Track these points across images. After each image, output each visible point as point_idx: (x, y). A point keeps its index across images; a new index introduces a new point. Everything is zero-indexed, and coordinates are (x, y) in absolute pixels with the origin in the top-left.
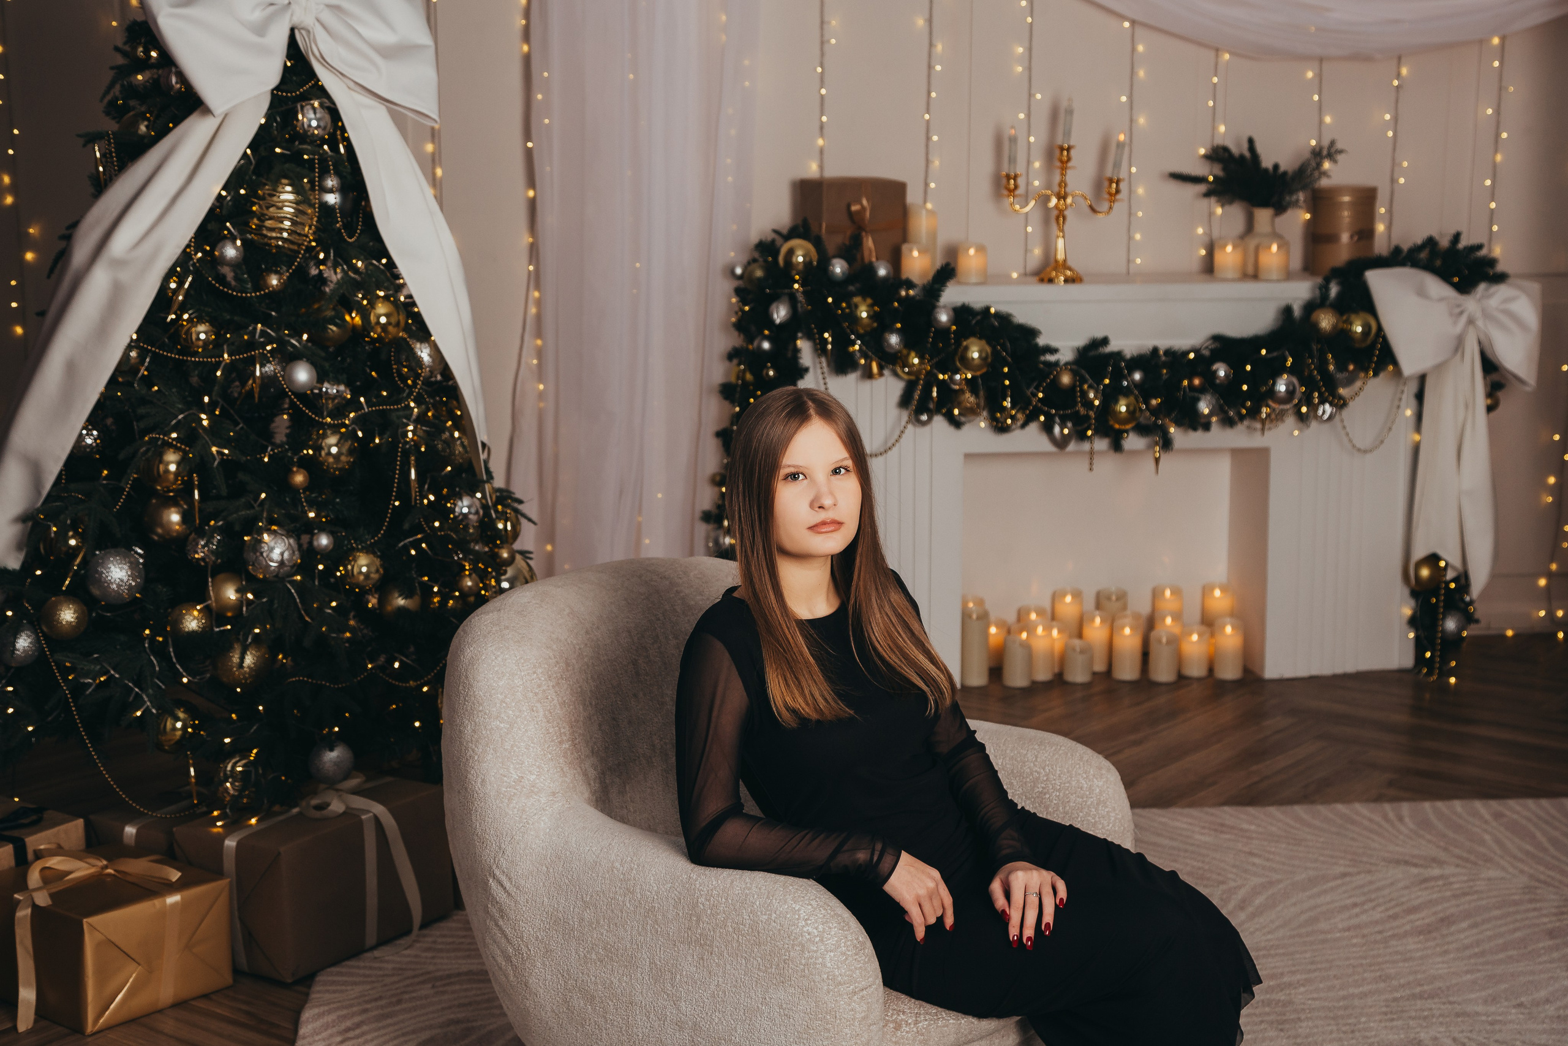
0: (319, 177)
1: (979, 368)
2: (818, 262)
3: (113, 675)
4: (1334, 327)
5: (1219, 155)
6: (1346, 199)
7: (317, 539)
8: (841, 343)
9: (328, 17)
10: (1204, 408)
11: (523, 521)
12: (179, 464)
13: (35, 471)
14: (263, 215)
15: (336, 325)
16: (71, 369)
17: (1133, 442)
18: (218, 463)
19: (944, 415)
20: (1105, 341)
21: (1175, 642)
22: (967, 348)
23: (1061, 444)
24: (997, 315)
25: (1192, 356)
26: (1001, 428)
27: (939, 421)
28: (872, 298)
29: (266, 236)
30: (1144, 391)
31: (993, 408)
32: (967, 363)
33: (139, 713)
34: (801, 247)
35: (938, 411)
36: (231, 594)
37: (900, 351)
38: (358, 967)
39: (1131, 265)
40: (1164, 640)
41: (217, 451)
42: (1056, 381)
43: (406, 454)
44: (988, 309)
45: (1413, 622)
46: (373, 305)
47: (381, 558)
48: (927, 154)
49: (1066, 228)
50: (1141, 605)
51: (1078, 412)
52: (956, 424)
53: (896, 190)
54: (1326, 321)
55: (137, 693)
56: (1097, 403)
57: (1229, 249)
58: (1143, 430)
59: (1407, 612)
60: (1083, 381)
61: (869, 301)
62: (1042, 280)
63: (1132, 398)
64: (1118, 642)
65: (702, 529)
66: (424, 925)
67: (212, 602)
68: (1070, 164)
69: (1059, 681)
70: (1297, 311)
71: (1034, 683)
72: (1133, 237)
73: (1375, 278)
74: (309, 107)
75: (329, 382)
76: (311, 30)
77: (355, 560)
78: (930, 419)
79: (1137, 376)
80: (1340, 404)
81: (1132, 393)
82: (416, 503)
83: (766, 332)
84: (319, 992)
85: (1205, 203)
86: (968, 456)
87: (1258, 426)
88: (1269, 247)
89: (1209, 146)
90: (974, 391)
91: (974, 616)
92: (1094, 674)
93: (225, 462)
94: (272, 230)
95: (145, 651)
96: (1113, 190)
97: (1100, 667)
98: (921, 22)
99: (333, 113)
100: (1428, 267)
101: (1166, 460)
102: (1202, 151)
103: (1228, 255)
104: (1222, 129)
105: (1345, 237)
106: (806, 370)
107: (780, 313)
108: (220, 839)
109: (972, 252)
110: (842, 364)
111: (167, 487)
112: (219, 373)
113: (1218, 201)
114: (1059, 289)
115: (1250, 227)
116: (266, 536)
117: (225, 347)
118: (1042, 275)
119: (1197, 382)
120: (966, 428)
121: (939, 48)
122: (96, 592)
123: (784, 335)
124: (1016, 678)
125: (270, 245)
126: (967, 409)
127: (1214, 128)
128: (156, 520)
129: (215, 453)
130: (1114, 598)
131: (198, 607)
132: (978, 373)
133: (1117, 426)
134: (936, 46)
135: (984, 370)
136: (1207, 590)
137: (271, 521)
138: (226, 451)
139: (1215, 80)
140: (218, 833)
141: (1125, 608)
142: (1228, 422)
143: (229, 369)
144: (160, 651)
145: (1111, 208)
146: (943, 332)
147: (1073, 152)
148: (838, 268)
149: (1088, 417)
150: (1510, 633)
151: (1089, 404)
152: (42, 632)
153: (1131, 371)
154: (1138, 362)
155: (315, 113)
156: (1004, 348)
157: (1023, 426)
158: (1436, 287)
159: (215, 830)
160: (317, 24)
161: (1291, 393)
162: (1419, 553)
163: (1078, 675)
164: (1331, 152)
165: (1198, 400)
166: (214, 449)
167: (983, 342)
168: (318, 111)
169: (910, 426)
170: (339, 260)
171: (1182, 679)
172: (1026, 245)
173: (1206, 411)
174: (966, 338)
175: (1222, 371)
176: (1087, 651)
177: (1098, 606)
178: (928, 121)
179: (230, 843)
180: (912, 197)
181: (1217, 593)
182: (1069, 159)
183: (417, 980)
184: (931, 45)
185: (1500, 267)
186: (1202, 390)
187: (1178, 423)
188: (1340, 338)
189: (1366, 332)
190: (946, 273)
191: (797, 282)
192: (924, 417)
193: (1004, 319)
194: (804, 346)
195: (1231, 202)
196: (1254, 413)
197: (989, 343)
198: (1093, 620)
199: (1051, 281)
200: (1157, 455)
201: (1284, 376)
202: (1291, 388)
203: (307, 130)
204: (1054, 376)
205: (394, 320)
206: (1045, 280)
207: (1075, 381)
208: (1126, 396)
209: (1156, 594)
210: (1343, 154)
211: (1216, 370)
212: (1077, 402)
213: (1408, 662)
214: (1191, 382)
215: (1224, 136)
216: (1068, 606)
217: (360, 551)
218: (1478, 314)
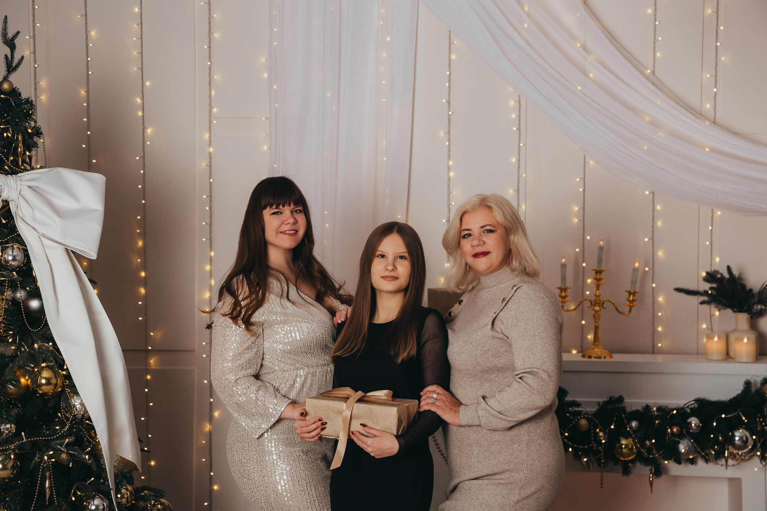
5: (711, 277)
10: (682, 448)
15: (12, 384)
17: (637, 469)
20: (620, 399)
25: (675, 412)
30: (640, 435)
39: (655, 348)
42: (577, 425)
46: (39, 372)
51: (592, 447)
56: (604, 441)
57: (716, 339)
58: (647, 462)
60: (596, 425)
62: (584, 357)
63: (630, 439)
70: (755, 386)
72: (657, 330)
79: (634, 424)
81: (632, 436)
85: (705, 307)
87: (723, 463)
88: (742, 340)
89: (707, 271)
96: (632, 299)
98: (512, 191)
99: (26, 252)
101: (658, 482)
102: (703, 274)
103: (715, 344)
104: (718, 259)
113: (716, 307)
118: (585, 354)
119: (675, 430)
121: (524, 207)
127: (712, 260)
133: (621, 458)
134: (521, 206)
139: (711, 228)
145: (630, 310)
149: (598, 451)
151: (599, 442)
153: (629, 421)
154: (635, 415)
161: (745, 442)
165: (679, 443)
168: (15, 251)
170: (23, 343)
172: (582, 332)
173: (683, 451)
175: (694, 423)
182: (602, 278)
186: (681, 436)
187: (666, 458)
195: (724, 308)
196: (720, 454)
199: (590, 357)
200: (651, 479)
201: (741, 431)
202: (745, 439)
203: (7, 262)
204: (576, 422)
205: (54, 381)
206: (587, 356)
207: (590, 426)
208: (626, 438)
211: (691, 422)
212: (592, 440)
214: (671, 429)
215: (719, 264)
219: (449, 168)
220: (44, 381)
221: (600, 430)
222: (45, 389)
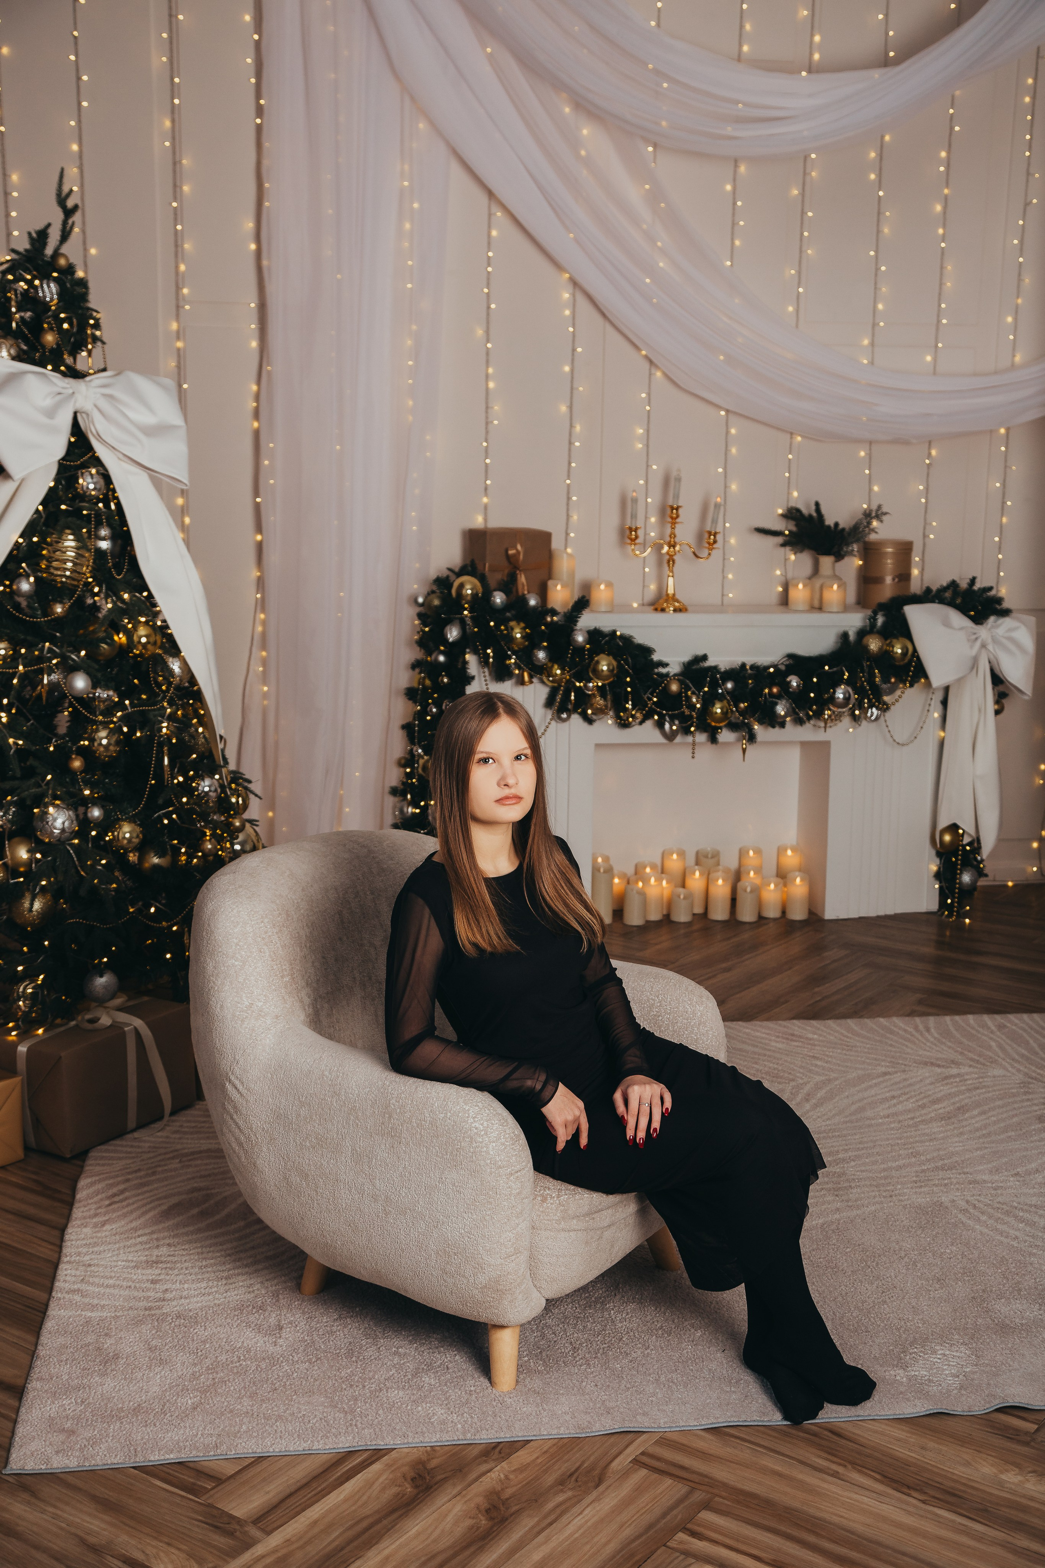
0: (95, 528)
1: (607, 678)
2: (483, 593)
4: (880, 649)
5: (792, 514)
6: (890, 550)
7: (91, 812)
8: (500, 657)
9: (104, 404)
10: (781, 710)
11: (252, 796)
14: (51, 557)
15: (106, 643)
17: (726, 736)
18: (15, 752)
19: (580, 714)
20: (705, 658)
21: (756, 891)
22: (598, 662)
23: (670, 737)
24: (622, 637)
25: (772, 670)
26: (624, 724)
27: (576, 719)
28: (524, 623)
29: (53, 574)
30: (735, 697)
31: (618, 707)
32: (598, 674)
34: (471, 583)
35: (575, 711)
36: (23, 854)
37: (546, 664)
38: (122, 1146)
39: (725, 598)
40: (749, 889)
42: (666, 689)
43: (161, 745)
44: (614, 632)
45: (938, 876)
46: (135, 628)
47: (141, 826)
48: (568, 510)
49: (675, 569)
50: (730, 861)
51: (684, 712)
52: (589, 721)
53: (544, 538)
54: (874, 644)
56: (699, 705)
57: (801, 586)
58: (733, 727)
59: (934, 868)
60: (688, 688)
61: (522, 625)
62: (656, 610)
63: (725, 702)
64: (713, 890)
65: (390, 800)
66: (173, 1113)
67: (8, 860)
68: (678, 520)
69: (667, 920)
70: (852, 637)
71: (647, 922)
72: (727, 577)
73: (912, 612)
74: (88, 473)
75: (101, 688)
76: (90, 414)
77: (120, 827)
78: (569, 717)
79: (729, 685)
80: (885, 708)
81: (726, 698)
82: (168, 784)
83: (442, 648)
84: (91, 1165)
85: (783, 549)
86: (598, 746)
87: (822, 724)
88: (832, 587)
89: (785, 508)
90: (604, 696)
91: (602, 870)
92: (694, 915)
93: (19, 751)
94: (57, 569)
96: (712, 541)
97: (698, 910)
98: (564, 408)
99: (106, 478)
100: (951, 604)
101: (751, 750)
102: (780, 511)
103: (800, 592)
104: (795, 494)
105: (889, 580)
106: (473, 678)
107: (453, 634)
108: (14, 1045)
109: (602, 587)
110: (501, 673)
112: (15, 681)
113: (792, 550)
114: (670, 617)
115: (816, 570)
116: (51, 810)
117: (20, 660)
118: (656, 606)
119: (775, 690)
120: (596, 725)
121: (578, 428)
123: (456, 651)
124: (634, 918)
125: (55, 581)
126: (597, 709)
127: (789, 494)
129: (12, 743)
130: (710, 856)
132: (607, 682)
133: (713, 724)
134: (575, 427)
135: (611, 680)
136: (781, 851)
137: (56, 797)
138: (21, 742)
139: (790, 456)
140: (13, 1041)
141: (718, 864)
142: (799, 722)
143: (23, 677)
145: (709, 554)
146: (580, 650)
147: (680, 511)
148: (499, 598)
149: (691, 717)
150: (1010, 884)
151: (692, 707)
153: (725, 681)
154: (730, 674)
155: (92, 478)
156: (626, 661)
157: (641, 723)
158: (957, 619)
159: (10, 1038)
160: (95, 409)
161: (847, 699)
162: (943, 823)
163: (682, 916)
164: (879, 514)
165: (776, 704)
166: (11, 741)
167: (611, 658)
168: (94, 477)
169: (553, 723)
170: (110, 593)
171: (762, 919)
172: (644, 582)
173: (783, 713)
174: (598, 655)
175: (794, 682)
176: (689, 897)
177: (697, 863)
178: (569, 485)
180: (556, 544)
181: (789, 852)
182: (678, 516)
183: (168, 1156)
184: (572, 426)
185: (1006, 605)
186: (779, 697)
187: (761, 722)
188: (884, 659)
189: (904, 654)
190: (582, 604)
191: (466, 609)
192: (564, 716)
193: (627, 640)
194: (470, 658)
195: (801, 552)
196: (819, 715)
197: (615, 658)
198: (694, 874)
199: (663, 610)
200: (744, 746)
201: (843, 687)
202: (848, 695)
203: (85, 492)
204: (665, 685)
205: (152, 639)
206: (659, 609)
207: (682, 688)
208: (721, 700)
209: (742, 853)
210: (888, 516)
211: (791, 681)
212: (683, 705)
213: (934, 906)
214: (770, 690)
215: (797, 498)
216: (674, 862)
217: (125, 820)
218: (989, 640)
219: (487, 377)
220: (142, 639)
221: (693, 693)
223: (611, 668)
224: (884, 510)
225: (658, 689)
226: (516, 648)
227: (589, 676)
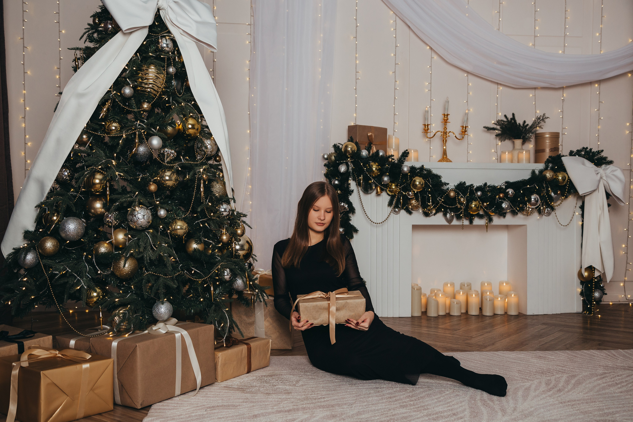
0: (167, 66)
1: (419, 188)
2: (357, 151)
3: (68, 270)
4: (552, 177)
6: (548, 137)
7: (160, 212)
8: (366, 179)
9: (173, 6)
11: (246, 227)
12: (101, 180)
13: (42, 185)
14: (143, 77)
16: (59, 141)
17: (477, 221)
18: (118, 178)
19: (404, 210)
21: (492, 301)
22: (415, 181)
23: (450, 220)
24: (427, 169)
25: (498, 187)
26: (426, 214)
27: (403, 212)
29: (144, 87)
30: (482, 199)
31: (424, 205)
32: (415, 186)
33: (78, 288)
34: (351, 145)
35: (403, 208)
36: (121, 237)
37: (388, 184)
38: (172, 403)
39: (469, 162)
40: (488, 300)
41: (118, 174)
42: (448, 195)
43: (199, 179)
44: (422, 167)
45: (582, 294)
46: (187, 119)
47: (187, 223)
48: (394, 119)
50: (477, 287)
51: (457, 206)
52: (410, 213)
53: (384, 131)
54: (549, 175)
55: (78, 279)
56: (464, 203)
57: (507, 153)
58: (481, 216)
59: (579, 290)
60: (458, 194)
61: (377, 164)
62: (439, 162)
63: (477, 202)
64: (470, 300)
66: (201, 388)
67: (113, 240)
68: (448, 121)
69: (448, 315)
70: (537, 172)
71: (439, 315)
72: (469, 152)
73: (565, 160)
74: (164, 39)
75: (167, 148)
76: (166, 10)
77: (176, 223)
78: (399, 211)
79: (479, 193)
80: (553, 209)
81: (478, 200)
82: (203, 201)
83: (337, 178)
84: (152, 412)
86: (414, 226)
88: (522, 153)
89: (496, 120)
90: (417, 200)
91: (416, 289)
92: (461, 312)
93: (121, 178)
94: (146, 84)
95: (83, 261)
96: (464, 131)
97: (463, 311)
98: (391, 73)
99: (174, 42)
100: (583, 157)
102: (493, 122)
103: (507, 156)
104: (501, 113)
105: (547, 150)
106: (353, 192)
107: (343, 169)
108: (111, 342)
109: (412, 152)
110: (367, 189)
111: (96, 190)
112: (120, 142)
113: (499, 140)
115: (513, 146)
116: (137, 209)
117: (124, 132)
119: (501, 195)
120: (413, 215)
122: (63, 235)
123: (344, 177)
124: (432, 313)
125: (146, 91)
126: (414, 206)
127: (497, 114)
128: (92, 207)
129: (117, 174)
130: (466, 286)
131: (107, 242)
132: (419, 191)
133: (471, 213)
134: (397, 81)
135: (421, 190)
136: (501, 283)
137: (140, 203)
138: (122, 174)
139: (497, 96)
140: (110, 339)
141: (471, 288)
142: (513, 213)
143: (126, 141)
144: (90, 262)
145: (463, 137)
146: (405, 175)
147: (449, 116)
148: (364, 153)
149: (461, 208)
150: (611, 303)
151: (461, 204)
152: (39, 252)
153: (477, 192)
154: (479, 188)
155: (166, 41)
156: (428, 181)
157: (435, 214)
158: (588, 164)
160: (169, 8)
162: (585, 265)
163: (455, 312)
164: (544, 118)
165: (503, 203)
167: (421, 178)
168: (168, 41)
169: (392, 213)
171: (495, 315)
172: (430, 154)
173: (505, 207)
174: (414, 177)
176: (458, 303)
177: (461, 289)
178: (395, 107)
179: (115, 344)
180: (389, 133)
181: (504, 284)
182: (448, 119)
183: (198, 408)
184: (395, 81)
185: (609, 159)
186: (503, 199)
187: (495, 213)
188: (554, 181)
189: (564, 179)
190: (405, 154)
191: (349, 158)
192: (397, 210)
193: (429, 171)
194: (352, 182)
195: (504, 140)
196: (522, 210)
197: (423, 179)
198: (459, 293)
199: (443, 162)
200: (487, 224)
201: (534, 195)
202: (537, 199)
203: (162, 48)
204: (448, 193)
205: (196, 127)
207: (456, 195)
208: (475, 201)
209: (482, 284)
210: (548, 119)
211: (509, 192)
212: (457, 203)
213: (580, 310)
214: (499, 196)
215: (501, 116)
216: (449, 289)
217: (179, 220)
218: (604, 175)
219: (356, 58)
220: (190, 126)
222: (191, 131)
223: (422, 183)
224: (547, 116)
225: (444, 195)
226: (374, 176)
227: (411, 188)
